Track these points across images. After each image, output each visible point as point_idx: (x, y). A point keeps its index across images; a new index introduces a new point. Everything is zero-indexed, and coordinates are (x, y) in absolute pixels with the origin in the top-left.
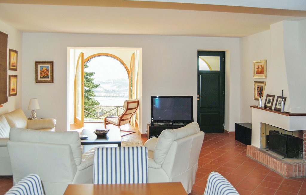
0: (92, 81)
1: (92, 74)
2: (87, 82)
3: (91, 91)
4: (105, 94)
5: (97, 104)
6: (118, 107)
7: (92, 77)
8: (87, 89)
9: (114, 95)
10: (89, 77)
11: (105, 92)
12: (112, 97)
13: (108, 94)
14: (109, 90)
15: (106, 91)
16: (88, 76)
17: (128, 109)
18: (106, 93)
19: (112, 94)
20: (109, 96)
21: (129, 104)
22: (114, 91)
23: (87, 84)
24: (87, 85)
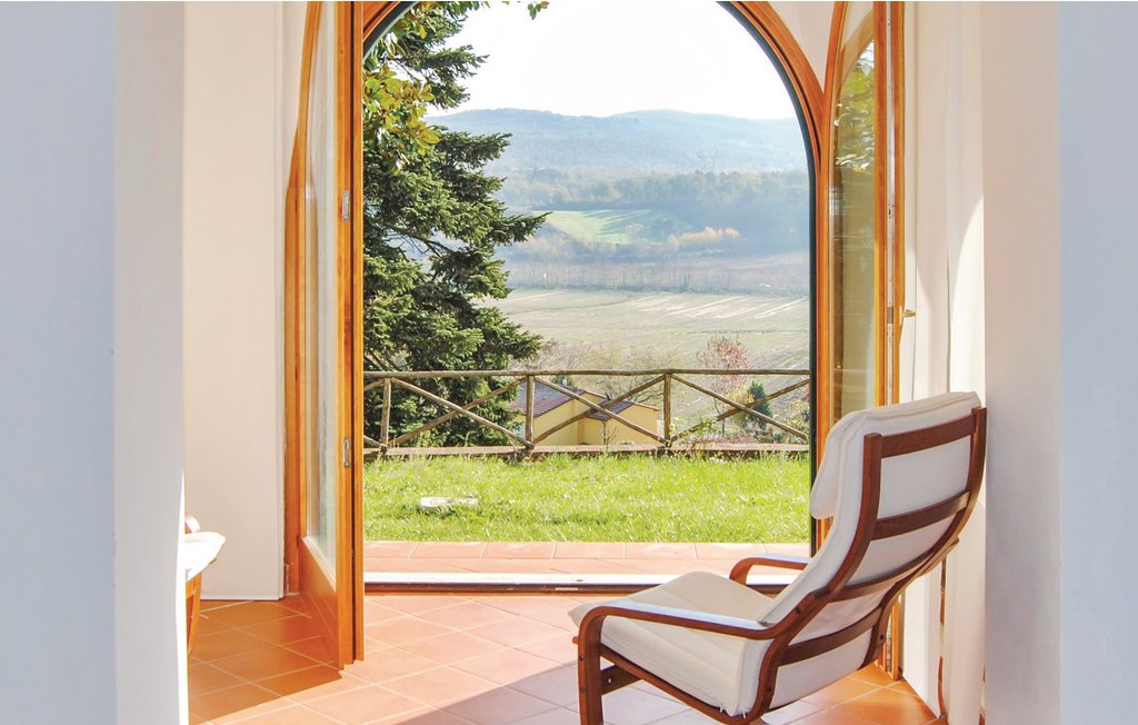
0: (491, 196)
1: (489, 148)
2: (454, 201)
3: (486, 261)
4: (571, 273)
5: (522, 349)
6: (670, 372)
7: (489, 168)
8: (456, 245)
9: (630, 281)
10: (468, 169)
11: (577, 261)
12: (618, 288)
13: (593, 275)
14: (601, 249)
15: (583, 254)
16: (460, 159)
17: (872, 527)
18: (577, 267)
19: (618, 275)
20: (596, 282)
21: (888, 465)
22: (624, 255)
23: (455, 212)
24: (452, 222)
